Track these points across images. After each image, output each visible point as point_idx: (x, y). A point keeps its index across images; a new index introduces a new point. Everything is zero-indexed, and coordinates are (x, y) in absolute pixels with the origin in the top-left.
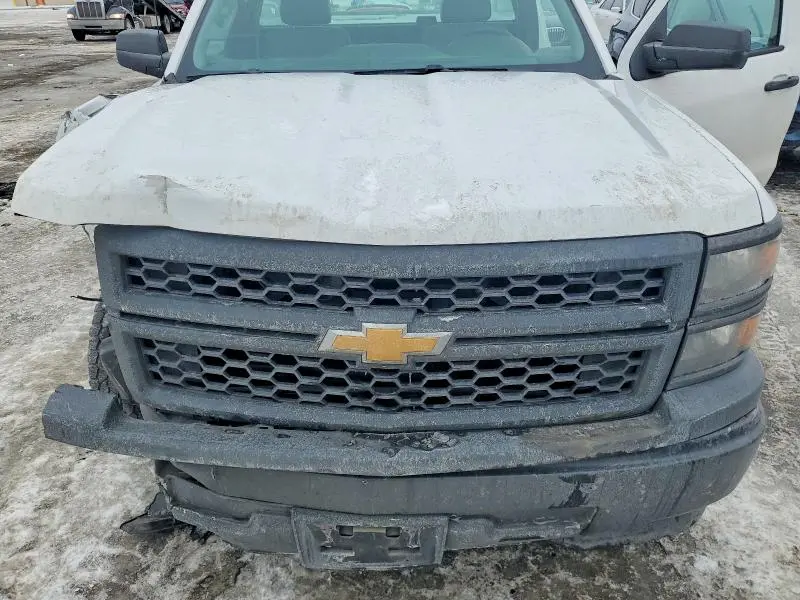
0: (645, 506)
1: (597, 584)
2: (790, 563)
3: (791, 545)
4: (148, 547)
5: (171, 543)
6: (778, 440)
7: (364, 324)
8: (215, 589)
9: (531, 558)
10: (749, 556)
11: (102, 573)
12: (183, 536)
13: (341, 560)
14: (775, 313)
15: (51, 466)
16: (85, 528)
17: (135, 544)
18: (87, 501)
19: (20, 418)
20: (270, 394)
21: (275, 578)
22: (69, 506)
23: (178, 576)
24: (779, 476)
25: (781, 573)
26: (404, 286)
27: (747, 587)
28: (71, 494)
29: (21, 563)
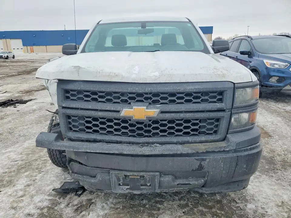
0: (224, 172)
1: (212, 211)
2: (280, 206)
3: (281, 201)
4: (61, 197)
5: (69, 196)
6: (277, 173)
7: (134, 107)
8: (83, 209)
9: (190, 203)
10: (266, 204)
11: (46, 204)
12: (73, 195)
13: (125, 189)
14: (277, 137)
15: (30, 175)
16: (41, 192)
17: (57, 196)
18: (42, 185)
19: (20, 163)
20: (105, 132)
21: (103, 207)
22: (35, 186)
23: (71, 205)
24: (277, 182)
25: (277, 209)
26: (145, 96)
27: (265, 213)
28: (36, 183)
29: (19, 201)
